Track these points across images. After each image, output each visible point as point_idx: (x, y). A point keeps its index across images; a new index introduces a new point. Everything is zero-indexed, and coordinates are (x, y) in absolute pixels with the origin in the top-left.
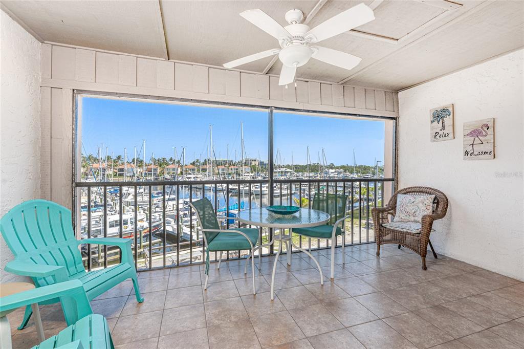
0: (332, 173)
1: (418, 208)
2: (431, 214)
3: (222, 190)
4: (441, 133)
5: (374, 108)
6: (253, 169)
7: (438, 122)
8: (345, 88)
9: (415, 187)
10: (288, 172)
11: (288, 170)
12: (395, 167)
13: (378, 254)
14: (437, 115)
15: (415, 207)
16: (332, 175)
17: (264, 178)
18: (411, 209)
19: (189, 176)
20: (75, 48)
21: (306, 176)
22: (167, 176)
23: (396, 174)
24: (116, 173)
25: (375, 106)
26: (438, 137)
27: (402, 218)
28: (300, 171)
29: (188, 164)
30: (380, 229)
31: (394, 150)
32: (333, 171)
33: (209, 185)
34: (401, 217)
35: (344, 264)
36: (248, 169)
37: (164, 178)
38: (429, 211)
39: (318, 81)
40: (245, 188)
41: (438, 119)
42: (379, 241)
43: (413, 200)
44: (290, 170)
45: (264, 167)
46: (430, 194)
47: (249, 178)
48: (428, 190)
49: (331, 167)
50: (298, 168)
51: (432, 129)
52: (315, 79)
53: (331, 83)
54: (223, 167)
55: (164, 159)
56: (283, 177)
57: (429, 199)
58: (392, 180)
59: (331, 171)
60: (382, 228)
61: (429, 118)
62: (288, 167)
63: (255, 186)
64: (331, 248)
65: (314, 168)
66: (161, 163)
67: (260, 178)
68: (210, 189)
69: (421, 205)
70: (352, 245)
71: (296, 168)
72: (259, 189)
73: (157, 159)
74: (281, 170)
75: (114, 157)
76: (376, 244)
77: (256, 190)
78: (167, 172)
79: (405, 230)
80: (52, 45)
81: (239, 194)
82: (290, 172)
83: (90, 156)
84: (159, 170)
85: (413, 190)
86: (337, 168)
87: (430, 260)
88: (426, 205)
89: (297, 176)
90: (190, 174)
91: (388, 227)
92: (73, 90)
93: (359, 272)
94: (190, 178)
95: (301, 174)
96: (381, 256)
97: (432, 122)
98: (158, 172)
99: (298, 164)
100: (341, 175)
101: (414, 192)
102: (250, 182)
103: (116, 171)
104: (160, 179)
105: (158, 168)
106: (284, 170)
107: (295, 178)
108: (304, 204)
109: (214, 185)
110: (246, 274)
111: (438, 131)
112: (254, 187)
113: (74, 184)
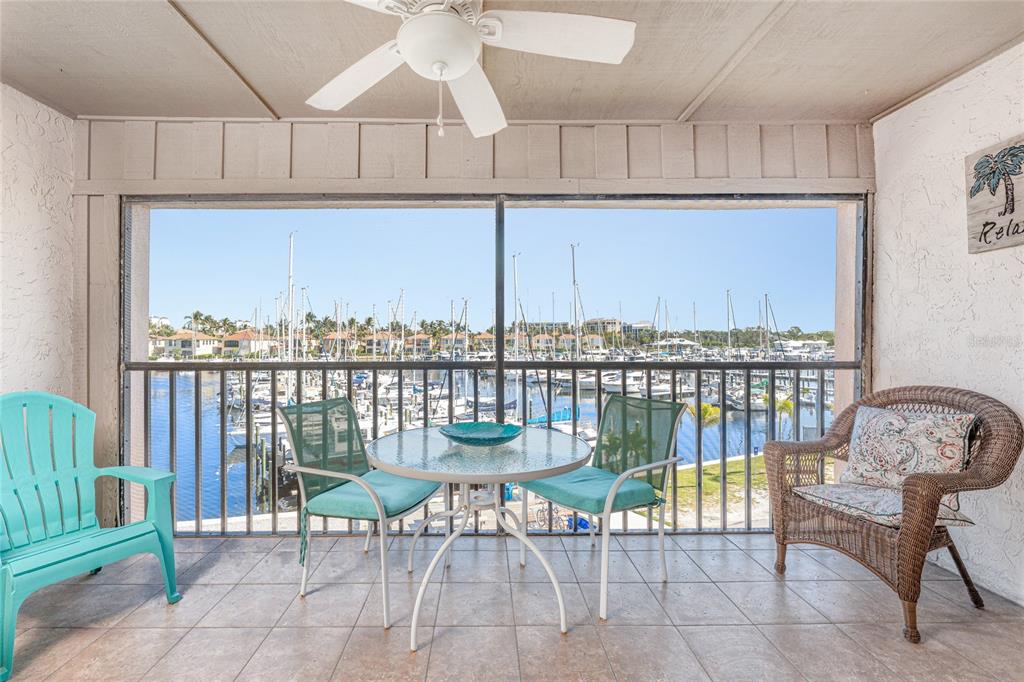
0: (795, 348)
1: (915, 449)
2: (958, 471)
3: (538, 383)
4: (1002, 222)
5: (791, 174)
6: (609, 340)
7: (993, 191)
8: (698, 130)
9: (917, 388)
10: (686, 346)
11: (686, 342)
12: (864, 330)
13: (781, 568)
14: (988, 171)
15: (904, 447)
16: (796, 353)
17: (632, 359)
18: (892, 449)
19: (482, 354)
20: (124, 121)
21: (729, 353)
22: (445, 354)
23: (867, 350)
24: (364, 347)
25: (795, 170)
26: (991, 236)
27: (862, 476)
28: (714, 345)
29: (483, 331)
30: (784, 501)
31: (861, 285)
32: (799, 343)
33: (513, 371)
34: (860, 471)
35: (665, 582)
36: (599, 340)
37: (439, 357)
38: (950, 462)
39: (619, 122)
40: (585, 379)
41: (993, 181)
42: (784, 533)
43: (897, 424)
44: (692, 343)
45: (632, 336)
46: (963, 409)
47: (599, 359)
48: (958, 397)
49: (794, 335)
50: (709, 338)
51: (973, 212)
52: (611, 118)
53: (658, 121)
54: (547, 336)
55: (440, 323)
56: (674, 358)
57: (952, 427)
58: (855, 366)
59: (793, 343)
60: (791, 500)
61: (962, 180)
62: (688, 335)
63: (608, 375)
64: (657, 534)
65: (748, 338)
66: (435, 330)
67: (621, 359)
68: (515, 380)
69: (923, 441)
70: (723, 532)
71: (706, 338)
72: (619, 382)
73: (429, 322)
74: (669, 343)
75: (361, 321)
76: (773, 537)
77: (611, 383)
78: (446, 346)
79: (855, 513)
80: (90, 121)
81: (572, 389)
82: (692, 346)
83: (326, 319)
84: (432, 343)
85: (908, 395)
86: (810, 337)
87: (954, 612)
88: (940, 441)
89: (706, 356)
90: (485, 350)
91: (809, 498)
92: (121, 197)
93: (690, 614)
94: (484, 357)
95: (716, 350)
96: (789, 573)
97: (974, 191)
98: (431, 346)
99: (710, 329)
100: (820, 353)
101: (913, 401)
102: (599, 366)
103: (364, 344)
104: (434, 358)
105: (431, 340)
106: (676, 341)
107: (702, 360)
108: (708, 417)
109: (520, 372)
110: (410, 572)
111: (992, 216)
112: (607, 378)
113: (122, 366)
